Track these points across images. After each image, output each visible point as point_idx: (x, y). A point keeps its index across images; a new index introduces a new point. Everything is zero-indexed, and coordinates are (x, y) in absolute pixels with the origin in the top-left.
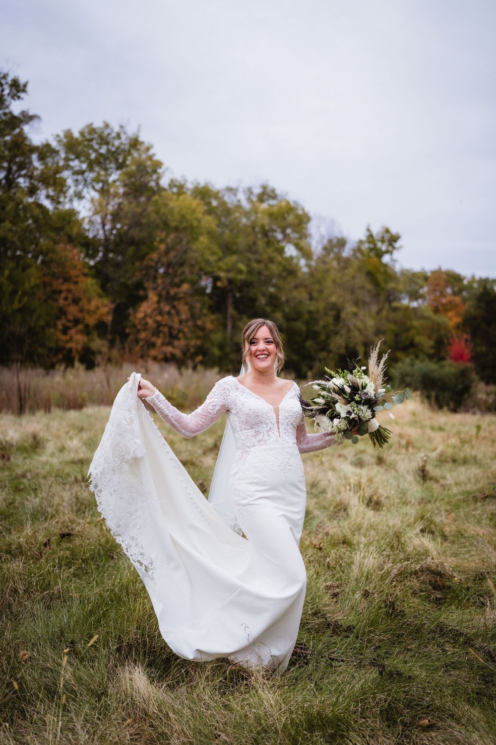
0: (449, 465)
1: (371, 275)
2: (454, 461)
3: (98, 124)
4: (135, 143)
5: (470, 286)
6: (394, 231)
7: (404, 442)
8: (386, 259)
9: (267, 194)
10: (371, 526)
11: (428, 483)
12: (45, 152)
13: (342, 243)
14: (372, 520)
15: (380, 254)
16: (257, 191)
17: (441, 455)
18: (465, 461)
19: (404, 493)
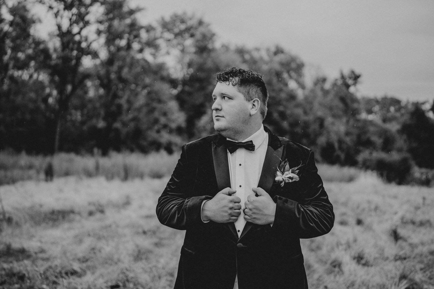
0: (411, 226)
1: (343, 100)
2: (413, 223)
3: (180, 12)
4: (201, 23)
5: (406, 107)
6: (357, 72)
7: (373, 207)
8: (352, 89)
9: (278, 51)
10: (363, 283)
11: (400, 242)
12: (149, 29)
13: (324, 80)
14: (364, 277)
15: (348, 86)
16: (273, 49)
17: (402, 218)
18: (422, 224)
19: (382, 251)
